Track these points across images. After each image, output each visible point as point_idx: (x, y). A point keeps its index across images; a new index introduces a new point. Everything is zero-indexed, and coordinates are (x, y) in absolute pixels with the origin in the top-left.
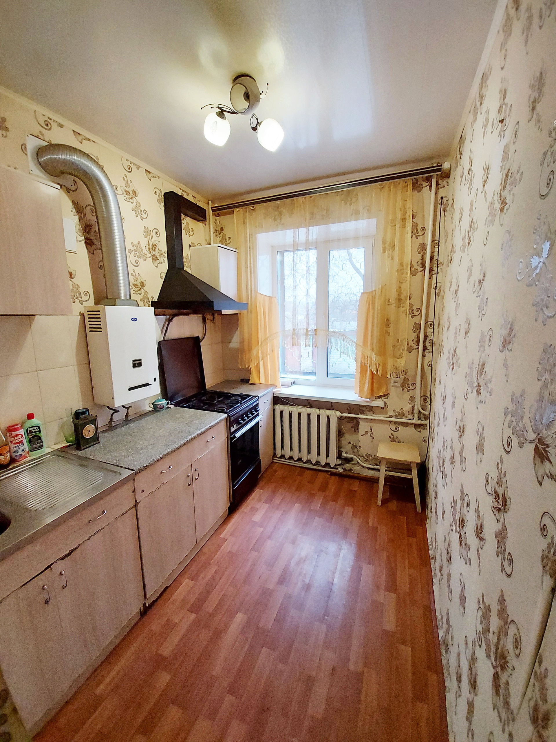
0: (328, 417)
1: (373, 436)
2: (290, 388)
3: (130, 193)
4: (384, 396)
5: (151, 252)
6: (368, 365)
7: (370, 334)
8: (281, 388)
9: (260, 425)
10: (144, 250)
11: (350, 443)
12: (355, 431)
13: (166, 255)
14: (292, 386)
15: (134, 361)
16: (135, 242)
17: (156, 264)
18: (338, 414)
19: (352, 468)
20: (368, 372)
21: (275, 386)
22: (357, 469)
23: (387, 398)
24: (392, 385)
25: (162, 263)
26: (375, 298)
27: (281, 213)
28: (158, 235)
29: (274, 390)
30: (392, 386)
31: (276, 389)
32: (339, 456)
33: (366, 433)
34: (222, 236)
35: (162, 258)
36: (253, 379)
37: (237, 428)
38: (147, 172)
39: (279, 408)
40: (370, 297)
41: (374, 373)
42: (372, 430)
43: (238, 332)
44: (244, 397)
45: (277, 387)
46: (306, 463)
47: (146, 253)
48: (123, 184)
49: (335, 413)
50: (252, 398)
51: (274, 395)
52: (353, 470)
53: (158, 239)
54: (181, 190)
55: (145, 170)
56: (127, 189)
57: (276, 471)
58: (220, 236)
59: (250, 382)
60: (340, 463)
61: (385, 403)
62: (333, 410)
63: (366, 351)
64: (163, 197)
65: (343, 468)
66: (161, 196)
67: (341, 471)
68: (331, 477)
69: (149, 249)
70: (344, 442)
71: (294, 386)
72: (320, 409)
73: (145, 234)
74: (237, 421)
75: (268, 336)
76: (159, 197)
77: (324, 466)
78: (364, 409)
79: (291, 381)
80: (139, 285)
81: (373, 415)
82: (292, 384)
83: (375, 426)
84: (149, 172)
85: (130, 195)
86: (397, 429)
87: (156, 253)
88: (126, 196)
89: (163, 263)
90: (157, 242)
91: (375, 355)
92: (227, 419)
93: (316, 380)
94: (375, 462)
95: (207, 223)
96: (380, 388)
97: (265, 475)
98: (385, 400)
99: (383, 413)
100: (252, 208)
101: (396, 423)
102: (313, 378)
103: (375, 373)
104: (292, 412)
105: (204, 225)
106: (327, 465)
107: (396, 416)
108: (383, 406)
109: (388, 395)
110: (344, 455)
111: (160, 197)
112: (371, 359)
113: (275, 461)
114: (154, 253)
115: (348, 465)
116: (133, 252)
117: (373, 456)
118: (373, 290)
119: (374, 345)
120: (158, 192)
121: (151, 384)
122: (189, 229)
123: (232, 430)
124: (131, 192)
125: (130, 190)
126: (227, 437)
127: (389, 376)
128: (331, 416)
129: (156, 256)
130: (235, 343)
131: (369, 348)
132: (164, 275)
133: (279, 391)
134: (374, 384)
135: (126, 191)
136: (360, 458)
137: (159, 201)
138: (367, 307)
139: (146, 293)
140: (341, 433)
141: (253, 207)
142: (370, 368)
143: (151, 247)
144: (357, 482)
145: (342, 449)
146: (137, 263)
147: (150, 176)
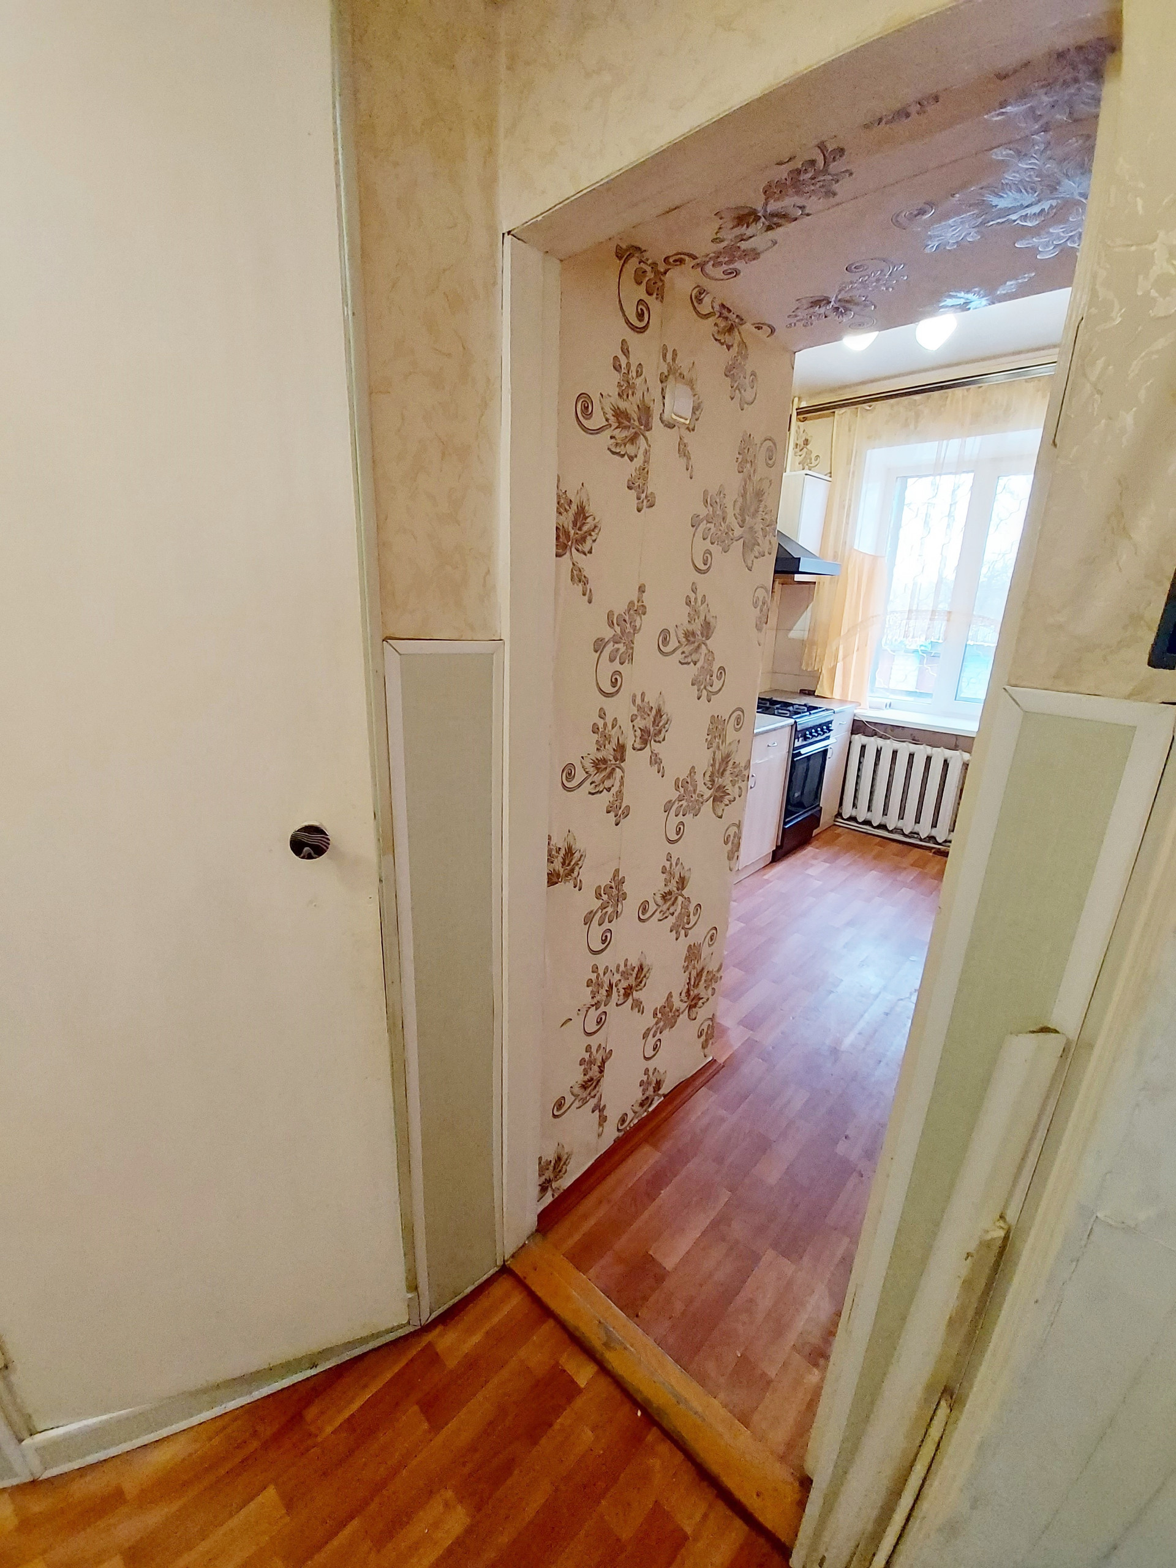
0: (945, 761)
9: (829, 753)
18: (967, 757)
21: (858, 703)
27: (918, 416)
29: (855, 709)
31: (859, 709)
34: (805, 453)
36: (823, 688)
37: (803, 743)
39: (859, 739)
43: (808, 614)
44: (812, 708)
45: (861, 705)
46: (893, 831)
49: (961, 755)
50: (822, 712)
51: (856, 718)
58: (800, 453)
59: (816, 694)
62: (958, 750)
72: (934, 747)
74: (804, 735)
75: (860, 620)
77: (925, 840)
79: (886, 702)
82: (886, 706)
92: (791, 727)
93: (934, 705)
100: (868, 408)
102: (927, 701)
104: (881, 748)
106: (931, 838)
113: (837, 824)
123: (797, 744)
126: (789, 752)
128: (952, 760)
130: (799, 630)
133: (865, 712)
141: (870, 406)
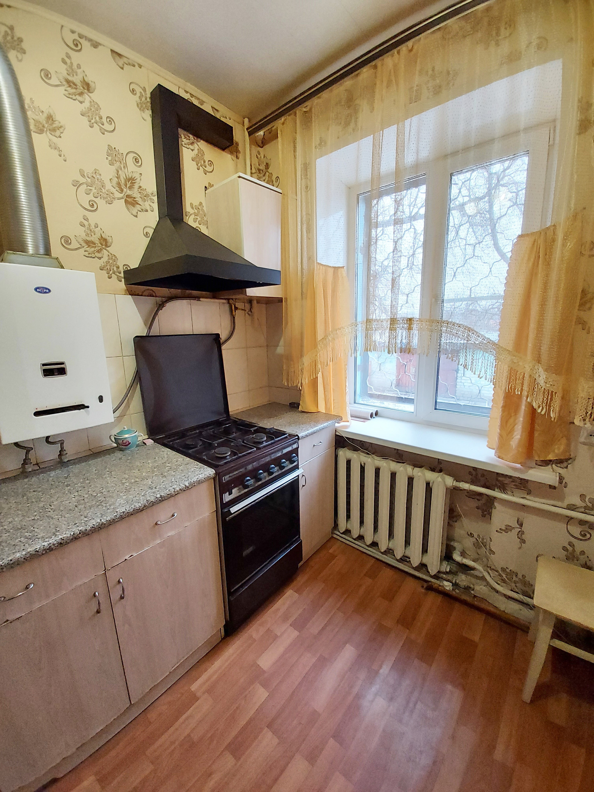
0: (428, 484)
1: (524, 537)
2: (368, 422)
3: (76, 85)
4: (559, 462)
5: (122, 191)
6: (525, 393)
7: (533, 325)
8: (348, 422)
9: (301, 482)
10: (108, 186)
11: (471, 535)
12: (484, 516)
13: (155, 198)
14: (372, 420)
15: (44, 365)
16: (89, 170)
17: (134, 211)
18: (450, 481)
19: (472, 586)
20: (523, 407)
21: (339, 418)
22: (480, 589)
23: (567, 467)
24: (582, 439)
25: (147, 211)
26: (554, 240)
28: (138, 162)
29: (337, 425)
30: (584, 444)
31: (342, 424)
32: (447, 556)
33: (508, 529)
34: (267, 177)
35: (146, 203)
36: (307, 403)
37: (240, 494)
38: (115, 55)
39: (344, 454)
40: (541, 241)
41: (539, 411)
42: (521, 525)
44: (274, 434)
45: (343, 420)
46: (385, 553)
47: (114, 190)
48: (63, 70)
49: (443, 480)
50: (286, 437)
51: (337, 434)
52: (473, 590)
53: (139, 170)
54: (189, 94)
55: (111, 50)
56: (70, 78)
57: (333, 557)
59: (300, 409)
60: (448, 570)
61: (561, 479)
62: (441, 471)
63: (521, 363)
64: (149, 100)
65: (454, 582)
66: (146, 99)
67: (448, 589)
68: (426, 594)
69: (119, 184)
70: (459, 531)
71: (376, 421)
72: (415, 466)
73: (110, 158)
74: (239, 481)
76: (141, 100)
77: (416, 569)
78: (507, 481)
79: (371, 411)
80: (97, 242)
81: (528, 497)
82: (371, 416)
83: (530, 521)
84: (120, 55)
85: (76, 89)
86: (585, 535)
87: (135, 193)
88: (69, 89)
89: (149, 210)
90: (137, 176)
91: (546, 370)
92: (214, 479)
93: (415, 413)
94: (524, 588)
95: (240, 156)
96: (548, 445)
97: (312, 563)
98: (563, 471)
99: (553, 498)
100: (305, 108)
101: (582, 522)
102: (409, 408)
103: (543, 413)
104: (365, 464)
105: (235, 158)
106: (423, 566)
107: (586, 508)
108: (556, 484)
109: (569, 462)
110: (457, 557)
111: (143, 99)
112: (534, 382)
113: (335, 536)
114: (129, 192)
115: (463, 577)
116: (84, 187)
117: (520, 576)
118: (549, 224)
119: (545, 348)
120: (138, 90)
121: (88, 407)
122: (205, 162)
123: (227, 498)
124: (79, 84)
125: (77, 79)
126: (217, 511)
127: (577, 422)
128: (435, 484)
129: (135, 198)
131: (529, 357)
132: (151, 232)
133: (347, 427)
134: (536, 434)
135: (68, 82)
136: (490, 571)
137: (141, 107)
138: (531, 264)
139: (113, 258)
140: (455, 514)
141: (307, 106)
142: (528, 400)
143: (123, 181)
144: (479, 620)
145: (455, 544)
146: (92, 206)
147: (121, 62)
